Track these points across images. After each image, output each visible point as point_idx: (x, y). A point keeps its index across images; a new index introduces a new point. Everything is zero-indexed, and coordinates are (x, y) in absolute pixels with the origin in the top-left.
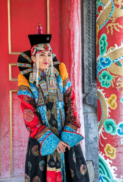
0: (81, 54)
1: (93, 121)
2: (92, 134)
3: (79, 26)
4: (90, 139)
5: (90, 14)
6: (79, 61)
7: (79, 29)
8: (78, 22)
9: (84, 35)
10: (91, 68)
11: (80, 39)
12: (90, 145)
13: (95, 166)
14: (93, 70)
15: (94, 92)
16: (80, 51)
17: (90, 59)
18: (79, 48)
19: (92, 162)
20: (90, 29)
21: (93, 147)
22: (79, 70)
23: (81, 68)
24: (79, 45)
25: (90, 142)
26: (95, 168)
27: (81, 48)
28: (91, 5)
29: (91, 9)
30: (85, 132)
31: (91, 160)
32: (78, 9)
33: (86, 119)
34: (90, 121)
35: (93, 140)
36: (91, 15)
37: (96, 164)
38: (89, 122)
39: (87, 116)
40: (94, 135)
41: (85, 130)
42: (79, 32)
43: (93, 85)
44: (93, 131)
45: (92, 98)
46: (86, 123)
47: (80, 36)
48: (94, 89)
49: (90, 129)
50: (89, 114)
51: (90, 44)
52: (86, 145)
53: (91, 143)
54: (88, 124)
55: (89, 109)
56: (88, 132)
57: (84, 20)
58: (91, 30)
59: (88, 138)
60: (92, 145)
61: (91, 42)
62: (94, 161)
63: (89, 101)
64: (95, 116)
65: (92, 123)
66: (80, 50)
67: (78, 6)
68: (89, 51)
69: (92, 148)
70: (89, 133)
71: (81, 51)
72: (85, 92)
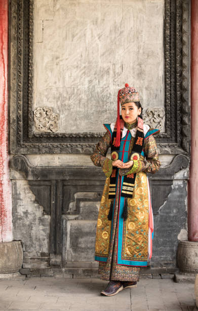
0: (6, 105)
1: (23, 191)
2: (21, 207)
3: (4, 70)
4: (18, 213)
5: (20, 55)
6: (3, 113)
7: (4, 73)
8: (3, 65)
9: (11, 81)
10: (22, 122)
11: (5, 86)
12: (18, 221)
13: (24, 248)
14: (24, 125)
15: (22, 153)
16: (4, 101)
17: (19, 111)
18: (4, 98)
19: (21, 243)
20: (20, 73)
21: (23, 224)
22: (4, 124)
23: (6, 122)
24: (4, 93)
25: (19, 217)
26: (24, 250)
27: (6, 96)
28: (22, 44)
29: (22, 49)
30: (13, 204)
31: (20, 240)
32: (4, 50)
33: (15, 188)
34: (19, 190)
35: (22, 215)
36: (22, 57)
37: (26, 246)
38: (18, 192)
39: (15, 184)
40: (24, 208)
41: (12, 202)
42: (3, 78)
43: (23, 145)
44: (23, 204)
45: (19, 161)
46: (13, 192)
47: (5, 82)
48: (22, 149)
49: (19, 201)
50: (17, 181)
51: (19, 93)
52: (14, 221)
53: (20, 219)
54: (16, 194)
55: (17, 175)
56: (17, 204)
57: (12, 63)
58: (22, 75)
59: (17, 212)
60: (22, 220)
61: (22, 89)
62: (23, 241)
63: (16, 164)
64: (25, 185)
65: (21, 193)
66: (4, 99)
67: (4, 47)
68: (19, 102)
69: (21, 225)
70: (17, 206)
71: (6, 101)
72: (11, 152)
